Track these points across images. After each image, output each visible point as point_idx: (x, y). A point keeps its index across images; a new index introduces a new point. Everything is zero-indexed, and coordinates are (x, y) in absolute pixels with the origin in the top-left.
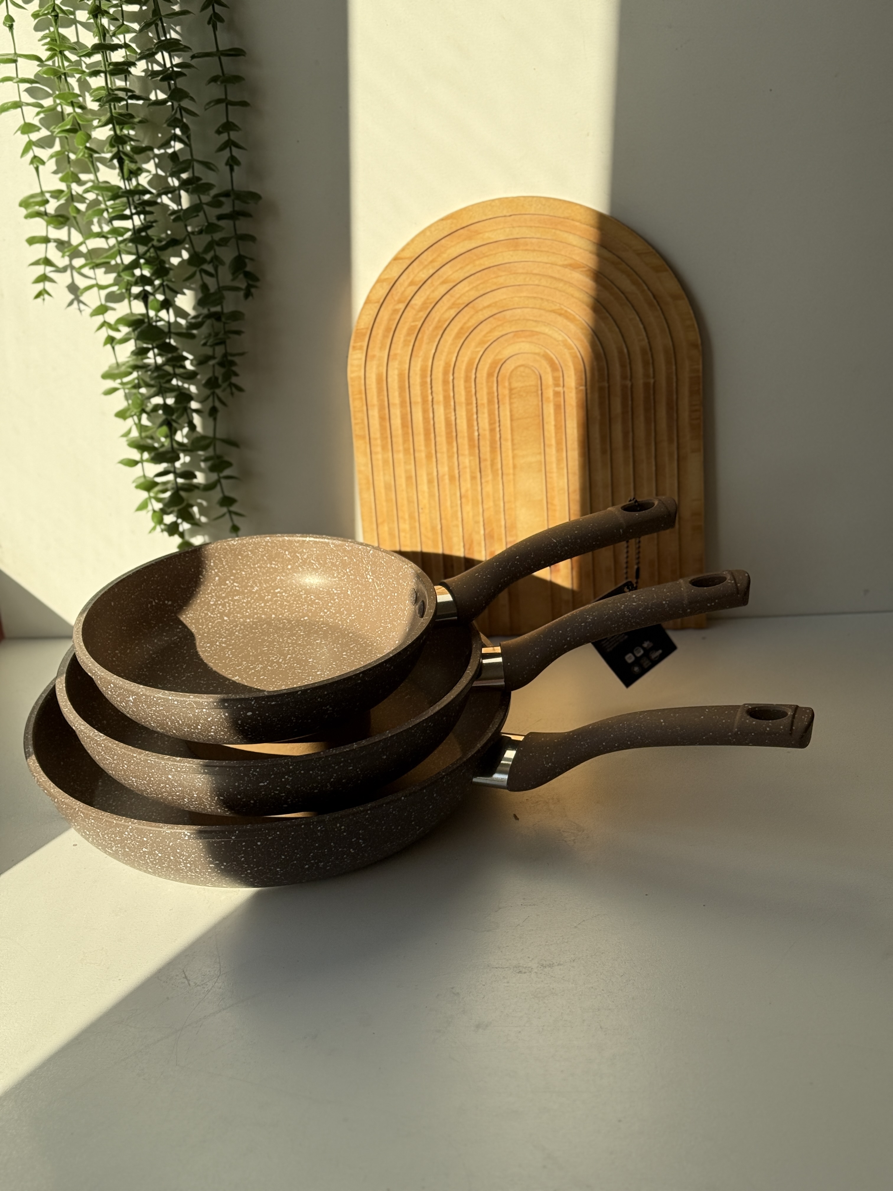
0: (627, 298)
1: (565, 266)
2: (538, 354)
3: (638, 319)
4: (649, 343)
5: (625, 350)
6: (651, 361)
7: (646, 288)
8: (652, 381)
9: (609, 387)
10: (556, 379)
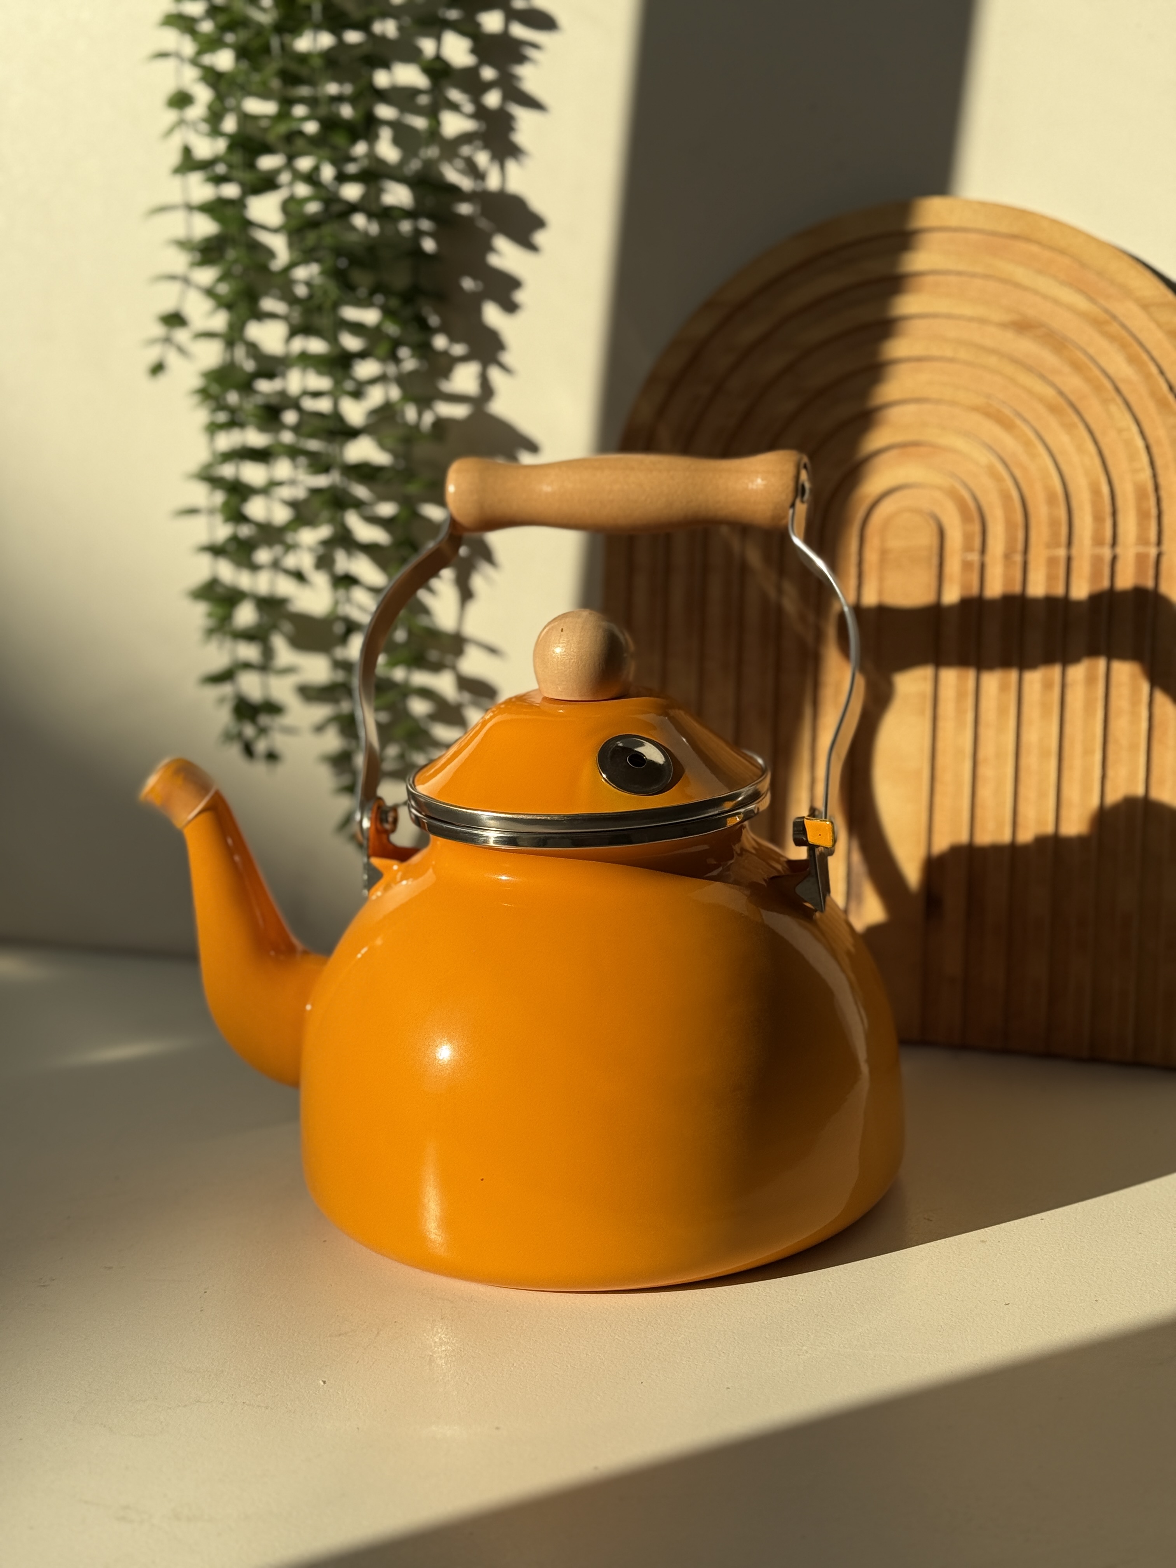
0: (1118, 390)
1: (1004, 326)
2: (940, 488)
3: (1134, 429)
4: (1155, 476)
5: (1105, 489)
6: (1154, 511)
7: (1154, 370)
8: (1153, 551)
9: (1069, 559)
10: (967, 538)
